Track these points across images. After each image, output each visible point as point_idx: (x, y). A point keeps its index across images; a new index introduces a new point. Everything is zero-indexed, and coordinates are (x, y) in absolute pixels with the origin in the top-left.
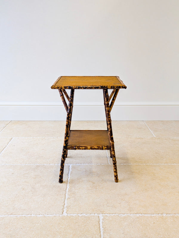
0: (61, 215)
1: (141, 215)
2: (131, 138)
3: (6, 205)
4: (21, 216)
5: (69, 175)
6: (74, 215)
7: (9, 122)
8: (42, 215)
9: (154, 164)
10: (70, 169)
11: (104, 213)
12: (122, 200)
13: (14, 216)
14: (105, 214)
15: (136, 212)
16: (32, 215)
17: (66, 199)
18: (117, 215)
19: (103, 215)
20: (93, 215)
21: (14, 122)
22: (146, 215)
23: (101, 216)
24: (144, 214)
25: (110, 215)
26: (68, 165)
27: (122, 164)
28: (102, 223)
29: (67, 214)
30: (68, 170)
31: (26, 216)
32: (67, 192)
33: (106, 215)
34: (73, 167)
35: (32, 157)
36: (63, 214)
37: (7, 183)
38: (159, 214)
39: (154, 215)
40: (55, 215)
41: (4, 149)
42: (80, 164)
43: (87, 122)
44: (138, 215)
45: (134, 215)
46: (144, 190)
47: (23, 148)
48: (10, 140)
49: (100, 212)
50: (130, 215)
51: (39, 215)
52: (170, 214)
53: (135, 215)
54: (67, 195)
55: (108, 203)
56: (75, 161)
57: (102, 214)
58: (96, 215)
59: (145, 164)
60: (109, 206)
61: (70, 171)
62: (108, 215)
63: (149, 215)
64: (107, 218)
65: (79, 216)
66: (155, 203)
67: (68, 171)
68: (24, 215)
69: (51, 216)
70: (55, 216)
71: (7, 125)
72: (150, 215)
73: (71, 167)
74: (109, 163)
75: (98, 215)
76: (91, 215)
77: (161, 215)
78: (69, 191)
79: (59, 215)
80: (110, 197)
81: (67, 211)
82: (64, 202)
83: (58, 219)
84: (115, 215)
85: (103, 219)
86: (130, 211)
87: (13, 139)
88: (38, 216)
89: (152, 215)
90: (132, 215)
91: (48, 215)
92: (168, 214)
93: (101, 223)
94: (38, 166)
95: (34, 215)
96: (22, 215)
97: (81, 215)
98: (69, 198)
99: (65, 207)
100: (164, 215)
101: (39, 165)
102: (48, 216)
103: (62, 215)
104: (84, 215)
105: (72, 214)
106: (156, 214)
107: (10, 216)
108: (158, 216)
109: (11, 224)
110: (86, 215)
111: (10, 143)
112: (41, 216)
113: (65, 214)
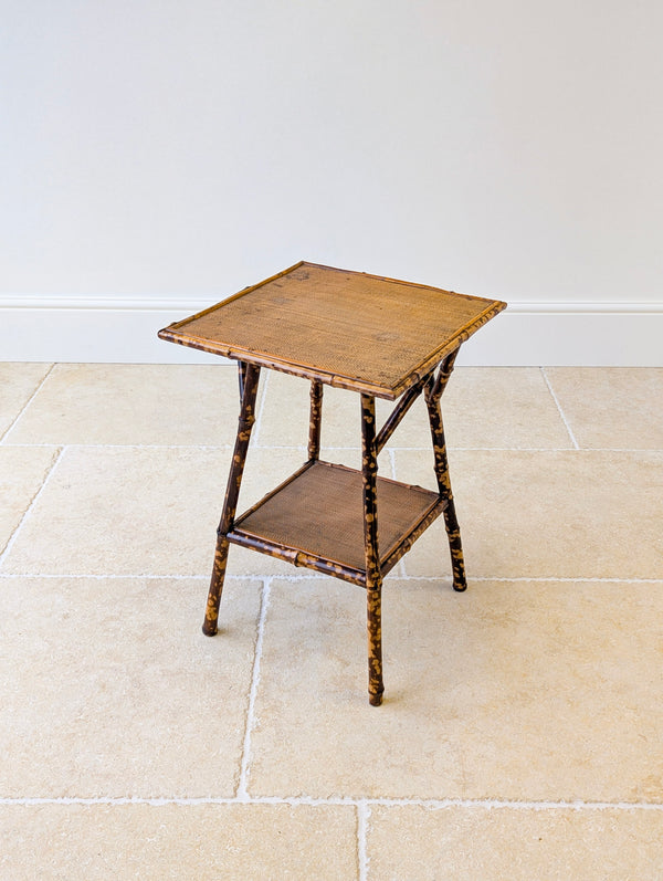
0: (229, 801)
1: (500, 805)
5: (261, 624)
6: (273, 801)
7: (48, 366)
8: (168, 801)
10: (266, 599)
11: (376, 793)
14: (377, 798)
15: (483, 793)
16: (134, 799)
17: (248, 732)
19: (370, 802)
23: (363, 804)
24: (510, 801)
25: (395, 802)
26: (259, 578)
28: (368, 836)
29: (251, 796)
30: (259, 602)
31: (114, 802)
33: (382, 801)
34: (277, 592)
36: (235, 796)
38: (558, 802)
40: (210, 800)
41: (34, 502)
42: (301, 578)
45: (475, 803)
48: (55, 459)
50: (462, 804)
52: (596, 801)
53: (480, 803)
54: (251, 713)
55: (389, 752)
57: (369, 798)
58: (347, 801)
60: (392, 765)
61: (264, 608)
62: (388, 803)
64: (385, 816)
65: (289, 806)
67: (258, 610)
68: (105, 800)
69: (194, 802)
70: (209, 805)
71: (40, 382)
73: (267, 589)
75: (354, 803)
76: (331, 801)
77: (568, 806)
78: (261, 697)
79: (224, 801)
83: (219, 817)
84: (412, 802)
88: (153, 802)
90: (470, 803)
91: (186, 798)
92: (591, 801)
93: (362, 835)
95: (140, 800)
96: (101, 800)
97: (297, 802)
98: (258, 729)
99: (244, 766)
101: (156, 577)
102: (186, 802)
103: (234, 800)
104: (308, 800)
106: (550, 802)
108: (557, 810)
110: (315, 803)
111: (53, 472)
113: (243, 797)
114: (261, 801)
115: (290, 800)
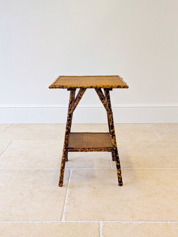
1: (144, 222)
2: (135, 141)
3: (3, 211)
4: (17, 222)
5: (70, 179)
6: (73, 222)
7: (10, 125)
9: (159, 168)
10: (71, 174)
11: (105, 219)
12: (124, 206)
13: (10, 222)
14: (105, 221)
15: (138, 219)
16: (29, 222)
17: (65, 205)
18: (119, 221)
19: (103, 222)
20: (93, 222)
21: (15, 125)
22: (149, 222)
23: (101, 223)
24: (147, 221)
25: (111, 221)
26: (69, 169)
27: (125, 168)
28: (103, 230)
29: (66, 220)
30: (69, 174)
31: (23, 222)
32: (66, 198)
33: (107, 221)
34: (74, 172)
35: (32, 161)
36: (61, 220)
37: (4, 188)
38: (163, 221)
39: (158, 222)
40: (53, 222)
41: (4, 153)
42: (81, 169)
43: (90, 124)
44: (140, 222)
45: (136, 222)
46: (148, 195)
47: (23, 151)
48: (10, 144)
49: (101, 218)
50: (132, 222)
51: (37, 221)
52: (174, 221)
53: (138, 222)
54: (66, 200)
55: (109, 209)
56: (76, 165)
57: (103, 221)
58: (96, 221)
59: (149, 169)
60: (110, 212)
61: (70, 176)
62: (109, 222)
63: (152, 222)
64: (108, 225)
65: (78, 223)
66: (159, 209)
67: (68, 176)
68: (20, 222)
69: (48, 222)
70: (53, 223)
71: (7, 128)
72: (154, 222)
73: (71, 171)
74: (112, 167)
75: (98, 222)
76: (91, 221)
77: (166, 222)
78: (69, 196)
79: (58, 222)
80: (112, 203)
81: (66, 217)
82: (63, 208)
83: (56, 225)
84: (116, 222)
85: (103, 226)
86: (133, 218)
87: (13, 142)
88: (35, 222)
89: (156, 222)
90: (134, 222)
91: (45, 221)
92: (173, 221)
93: (101, 230)
94: (37, 171)
95: (31, 222)
96: (19, 222)
97: (80, 222)
98: (68, 204)
99: (64, 213)
100: (169, 222)
101: (38, 169)
102: (45, 222)
103: (61, 222)
104: (84, 221)
105: (71, 220)
106: (160, 221)
107: (6, 222)
108: (162, 223)
109: (7, 230)
110: (86, 222)
111: (9, 146)
112: (38, 222)
113: (63, 220)
114: (69, 221)
115: (78, 221)
